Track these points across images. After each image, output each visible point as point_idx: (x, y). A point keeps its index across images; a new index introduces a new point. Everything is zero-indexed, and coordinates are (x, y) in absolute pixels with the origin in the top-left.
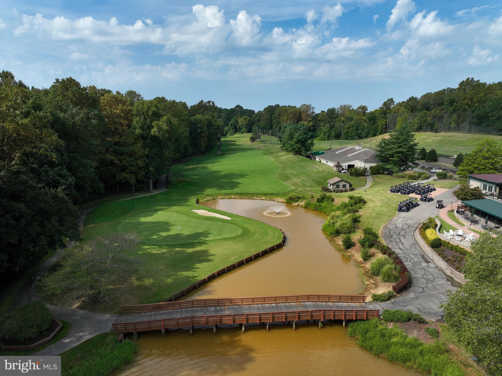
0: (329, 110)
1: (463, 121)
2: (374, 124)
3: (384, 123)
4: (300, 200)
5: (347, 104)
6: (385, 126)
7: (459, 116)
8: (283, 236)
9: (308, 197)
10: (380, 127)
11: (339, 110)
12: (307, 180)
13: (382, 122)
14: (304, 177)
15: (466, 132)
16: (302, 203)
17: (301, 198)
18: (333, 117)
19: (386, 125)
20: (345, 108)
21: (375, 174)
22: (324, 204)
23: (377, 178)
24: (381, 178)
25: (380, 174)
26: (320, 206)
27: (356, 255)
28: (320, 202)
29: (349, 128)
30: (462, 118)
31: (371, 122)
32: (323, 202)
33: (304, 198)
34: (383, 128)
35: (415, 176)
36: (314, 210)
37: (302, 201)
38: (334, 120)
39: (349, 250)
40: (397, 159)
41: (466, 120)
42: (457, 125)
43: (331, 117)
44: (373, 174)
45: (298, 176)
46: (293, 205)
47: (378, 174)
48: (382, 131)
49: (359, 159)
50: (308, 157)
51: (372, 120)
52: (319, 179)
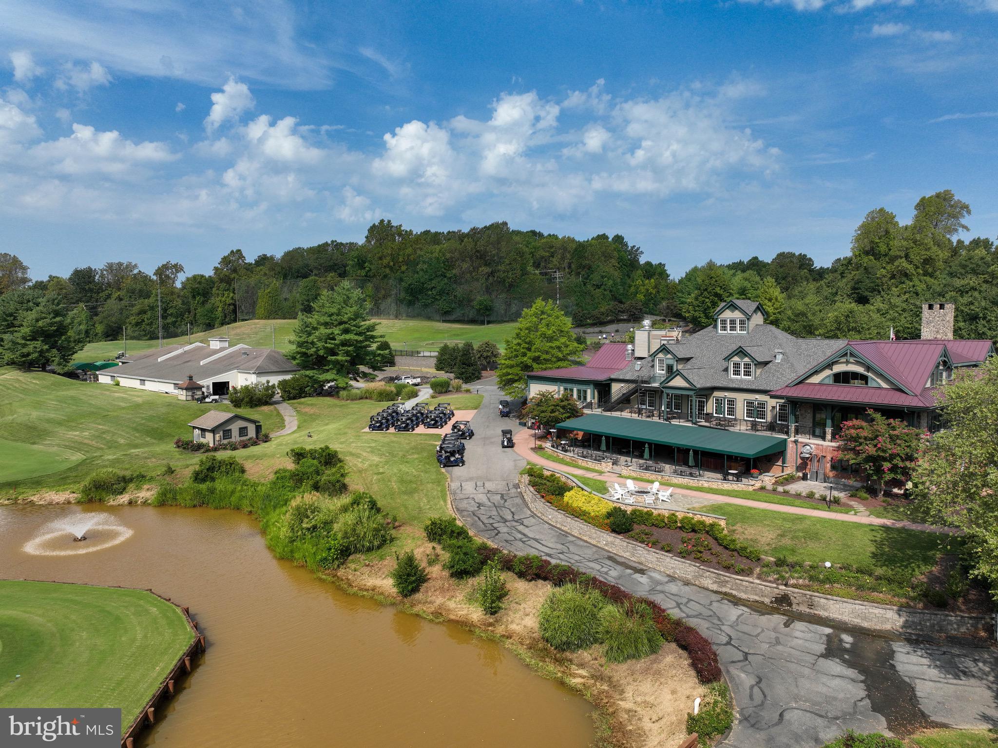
0: (77, 274)
1: (385, 297)
2: (203, 303)
3: (229, 301)
4: (131, 486)
5: (125, 262)
6: (232, 307)
7: (377, 289)
8: (179, 611)
9: (153, 474)
10: (220, 309)
11: (105, 272)
12: (112, 429)
13: (223, 299)
14: (99, 424)
15: (391, 317)
16: (147, 493)
17: (131, 480)
18: (91, 290)
19: (235, 305)
20: (119, 271)
21: (294, 398)
22: (221, 484)
23: (302, 406)
24: (312, 405)
25: (305, 397)
26: (212, 491)
27: (451, 604)
28: (204, 480)
29: (143, 312)
30: (383, 292)
31: (197, 298)
32: (213, 479)
33: (143, 477)
34: (227, 312)
35: (392, 392)
36: (195, 506)
37: (139, 488)
38: (95, 295)
39: (419, 596)
40: (344, 358)
41: (390, 296)
42: (375, 305)
43: (84, 289)
44: (290, 399)
45: (73, 424)
46: (112, 503)
47: (300, 397)
48: (226, 317)
49: (237, 368)
50: (72, 375)
51: (199, 294)
52: (150, 424)
